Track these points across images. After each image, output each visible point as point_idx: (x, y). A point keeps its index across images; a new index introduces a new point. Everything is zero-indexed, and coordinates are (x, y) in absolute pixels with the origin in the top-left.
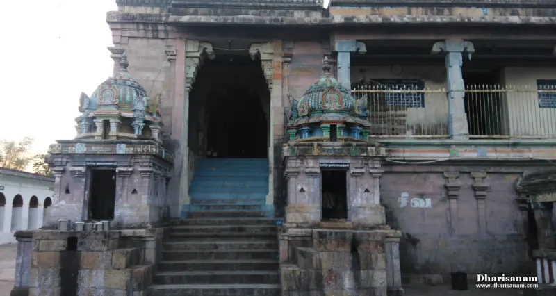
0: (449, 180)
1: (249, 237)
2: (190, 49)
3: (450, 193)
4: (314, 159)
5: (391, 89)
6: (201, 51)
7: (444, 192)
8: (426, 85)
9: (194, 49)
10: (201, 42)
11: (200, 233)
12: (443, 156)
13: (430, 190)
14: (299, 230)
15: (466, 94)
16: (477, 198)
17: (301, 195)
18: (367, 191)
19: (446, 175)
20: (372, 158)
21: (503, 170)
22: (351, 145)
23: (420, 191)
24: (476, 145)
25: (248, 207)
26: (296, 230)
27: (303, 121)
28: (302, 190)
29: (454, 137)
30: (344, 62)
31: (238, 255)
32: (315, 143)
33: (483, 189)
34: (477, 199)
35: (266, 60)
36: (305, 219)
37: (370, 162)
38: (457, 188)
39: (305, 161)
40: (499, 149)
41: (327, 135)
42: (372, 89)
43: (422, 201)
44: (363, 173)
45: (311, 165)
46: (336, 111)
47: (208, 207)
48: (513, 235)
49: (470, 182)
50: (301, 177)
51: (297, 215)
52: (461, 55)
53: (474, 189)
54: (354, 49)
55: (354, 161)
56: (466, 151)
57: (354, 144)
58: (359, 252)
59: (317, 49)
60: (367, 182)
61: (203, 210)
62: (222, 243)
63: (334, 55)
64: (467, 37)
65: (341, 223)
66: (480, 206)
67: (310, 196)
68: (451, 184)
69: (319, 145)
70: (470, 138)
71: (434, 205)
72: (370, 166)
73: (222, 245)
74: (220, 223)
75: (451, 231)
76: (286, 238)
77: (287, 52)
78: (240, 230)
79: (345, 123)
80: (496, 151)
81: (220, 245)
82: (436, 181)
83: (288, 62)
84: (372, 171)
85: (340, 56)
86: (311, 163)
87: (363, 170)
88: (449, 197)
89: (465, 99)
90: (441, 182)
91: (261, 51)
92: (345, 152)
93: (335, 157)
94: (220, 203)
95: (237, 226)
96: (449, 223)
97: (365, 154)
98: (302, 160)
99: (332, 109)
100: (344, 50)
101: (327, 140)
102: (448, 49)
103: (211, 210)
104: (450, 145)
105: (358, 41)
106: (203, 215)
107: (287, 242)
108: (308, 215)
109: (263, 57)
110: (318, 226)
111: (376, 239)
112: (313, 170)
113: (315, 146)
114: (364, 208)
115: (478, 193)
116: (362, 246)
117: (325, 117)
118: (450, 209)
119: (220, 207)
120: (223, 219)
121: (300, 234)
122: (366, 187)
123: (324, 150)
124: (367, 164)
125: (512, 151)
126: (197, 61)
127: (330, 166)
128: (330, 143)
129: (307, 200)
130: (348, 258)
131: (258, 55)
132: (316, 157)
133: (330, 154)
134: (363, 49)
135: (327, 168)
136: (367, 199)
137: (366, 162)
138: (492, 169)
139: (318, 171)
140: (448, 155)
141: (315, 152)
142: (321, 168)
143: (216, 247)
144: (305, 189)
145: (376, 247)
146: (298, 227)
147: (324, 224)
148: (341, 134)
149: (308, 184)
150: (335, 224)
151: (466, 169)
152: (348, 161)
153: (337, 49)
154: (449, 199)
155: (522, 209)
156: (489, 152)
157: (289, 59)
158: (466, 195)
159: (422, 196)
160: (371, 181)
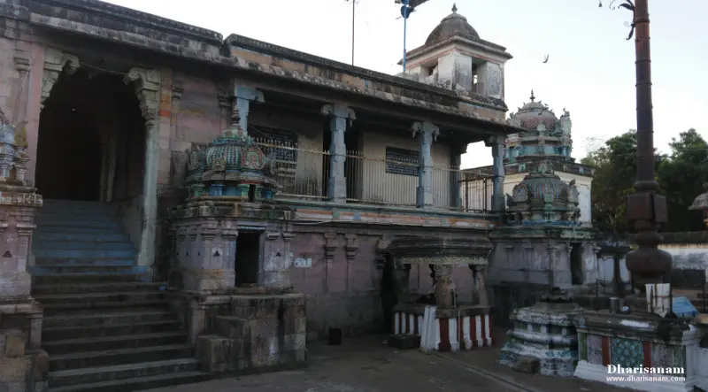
0: (329, 240)
1: (135, 307)
2: (50, 60)
3: (327, 252)
4: (233, 220)
5: (285, 145)
6: (64, 64)
7: (323, 252)
8: (299, 139)
9: (56, 62)
10: (64, 52)
11: (68, 305)
12: (327, 218)
13: (312, 250)
14: (217, 298)
15: (348, 159)
16: (348, 257)
17: (216, 258)
18: (279, 255)
19: (326, 236)
20: (287, 222)
21: (369, 232)
22: (270, 208)
23: (303, 251)
24: (351, 208)
25: (114, 268)
26: (214, 298)
27: (218, 177)
28: (217, 254)
29: (335, 200)
30: (242, 109)
31: (135, 330)
32: (236, 204)
33: (353, 250)
34: (348, 259)
35: (149, 90)
36: (220, 285)
37: (284, 225)
38: (333, 249)
39: (223, 222)
40: (370, 213)
41: (245, 195)
42: (267, 143)
43: (304, 261)
44: (276, 237)
45: (229, 227)
46: (256, 171)
47: (60, 269)
48: (371, 291)
49: (344, 244)
50: (217, 240)
51: (212, 281)
52: (345, 121)
53: (346, 249)
54: (253, 98)
55: (271, 224)
56: (345, 214)
57: (273, 207)
58: (285, 317)
59: (211, 89)
60: (279, 246)
61: (54, 274)
62: (108, 316)
63: (232, 99)
64: (352, 105)
65: (253, 289)
66: (350, 266)
67: (224, 260)
68: (329, 245)
69: (239, 205)
70: (348, 202)
71: (314, 265)
72: (284, 229)
73: (108, 319)
74: (88, 291)
75: (326, 289)
76: (204, 307)
77: (178, 86)
78: (121, 298)
79: (263, 184)
80: (366, 215)
81: (106, 318)
82: (318, 241)
83: (178, 98)
84: (285, 235)
85: (239, 101)
86: (229, 225)
87: (278, 234)
88: (327, 257)
89: (345, 163)
90: (321, 243)
91: (144, 78)
92: (264, 216)
93: (253, 219)
94: (72, 263)
95: (116, 294)
96: (325, 282)
97: (282, 218)
98: (219, 221)
99: (252, 167)
100: (244, 96)
101: (245, 200)
102: (336, 114)
103: (66, 274)
104: (331, 207)
105: (257, 89)
106: (57, 280)
107: (204, 312)
108: (222, 281)
109: (147, 85)
110: (234, 292)
111: (299, 304)
112: (231, 233)
113: (236, 207)
114: (277, 271)
115: (350, 253)
116: (288, 312)
117: (243, 176)
118: (326, 268)
119: (76, 269)
120: (91, 286)
121: (218, 302)
122: (278, 250)
123: (244, 212)
124: (281, 228)
125: (379, 216)
126: (56, 76)
127: (247, 228)
128: (249, 204)
129: (221, 265)
130: (275, 323)
131: (139, 81)
132: (234, 219)
133: (250, 216)
134: (261, 99)
135: (245, 230)
136: (278, 264)
137: (280, 225)
138: (361, 232)
139: (236, 233)
140: (331, 217)
141: (236, 213)
142: (238, 230)
143: (101, 321)
144: (221, 252)
145: (299, 311)
146: (213, 294)
147: (240, 290)
148: (258, 196)
149: (223, 248)
150: (249, 289)
151: (341, 230)
152: (266, 224)
153: (236, 95)
154: (327, 259)
155: (379, 268)
156: (362, 216)
157: (179, 95)
158: (339, 255)
159: (305, 256)
160: (283, 244)
